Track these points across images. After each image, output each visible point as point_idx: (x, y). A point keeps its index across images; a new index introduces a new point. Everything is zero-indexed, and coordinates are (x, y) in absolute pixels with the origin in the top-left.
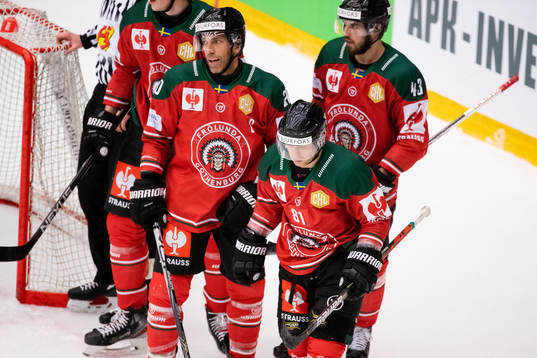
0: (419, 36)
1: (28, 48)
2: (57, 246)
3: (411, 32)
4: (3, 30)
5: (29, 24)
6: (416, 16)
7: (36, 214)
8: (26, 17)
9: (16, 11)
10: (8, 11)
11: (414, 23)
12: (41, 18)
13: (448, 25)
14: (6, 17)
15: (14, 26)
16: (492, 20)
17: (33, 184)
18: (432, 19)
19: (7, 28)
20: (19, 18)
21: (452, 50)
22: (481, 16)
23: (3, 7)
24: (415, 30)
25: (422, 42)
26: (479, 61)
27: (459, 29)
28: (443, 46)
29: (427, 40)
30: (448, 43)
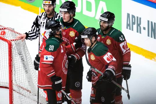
0: (130, 29)
1: (9, 40)
2: (21, 100)
3: (127, 28)
4: (1, 34)
5: (9, 32)
6: (129, 23)
7: (14, 91)
8: (8, 30)
9: (5, 29)
10: (2, 29)
11: (128, 25)
12: (13, 30)
13: (139, 25)
14: (2, 31)
15: (4, 33)
16: (152, 22)
17: (13, 81)
18: (134, 23)
19: (2, 33)
20: (6, 30)
21: (140, 33)
22: (148, 21)
23: (1, 28)
24: (129, 27)
25: (131, 31)
26: (149, 36)
27: (142, 26)
28: (137, 32)
29: (132, 30)
30: (139, 31)
